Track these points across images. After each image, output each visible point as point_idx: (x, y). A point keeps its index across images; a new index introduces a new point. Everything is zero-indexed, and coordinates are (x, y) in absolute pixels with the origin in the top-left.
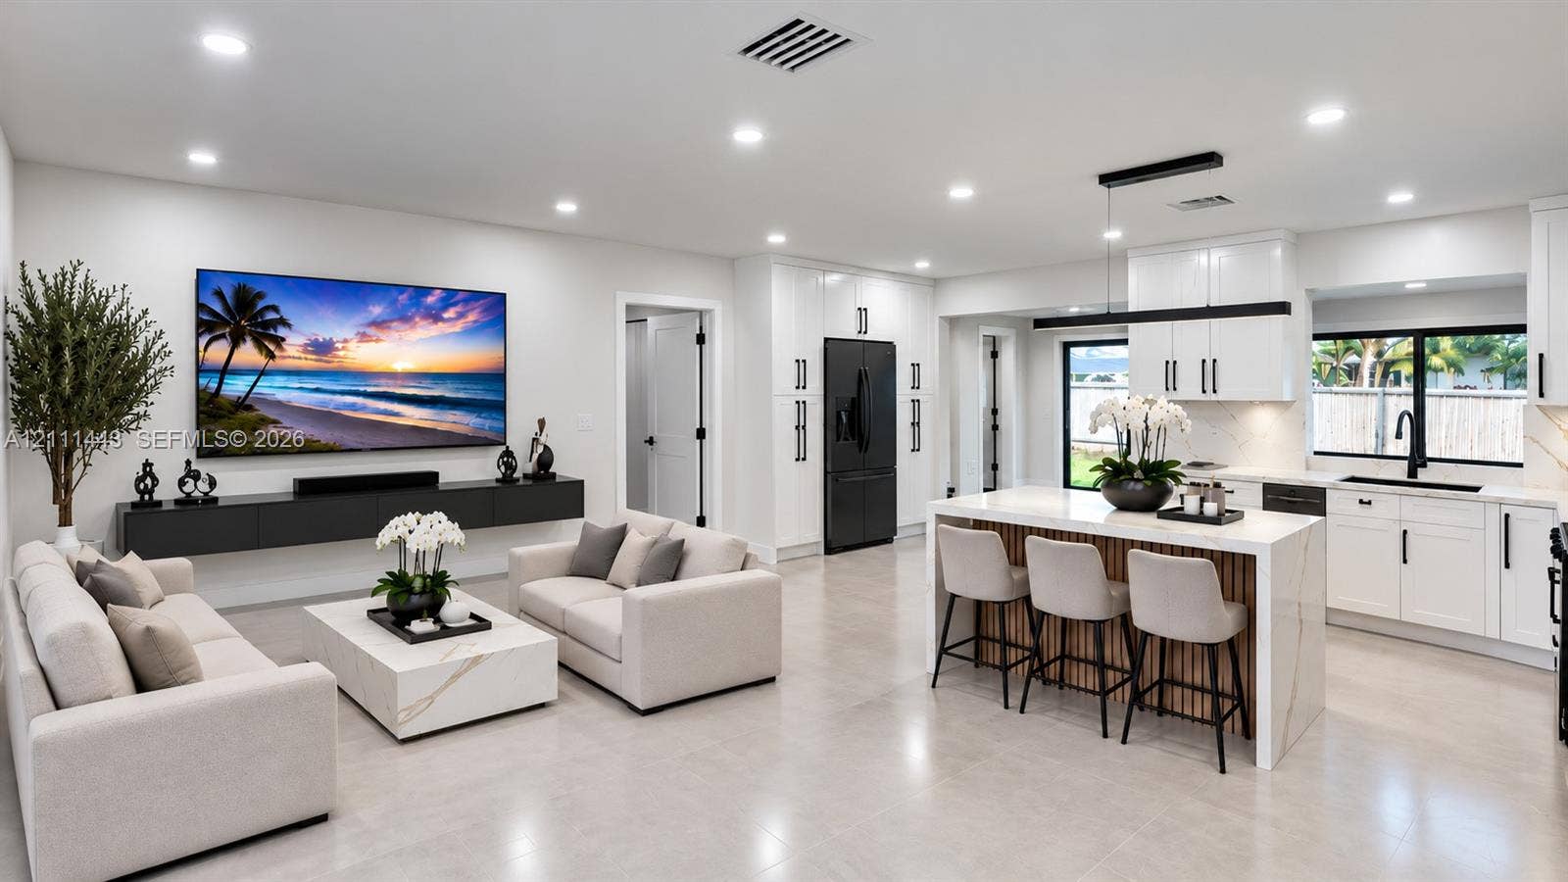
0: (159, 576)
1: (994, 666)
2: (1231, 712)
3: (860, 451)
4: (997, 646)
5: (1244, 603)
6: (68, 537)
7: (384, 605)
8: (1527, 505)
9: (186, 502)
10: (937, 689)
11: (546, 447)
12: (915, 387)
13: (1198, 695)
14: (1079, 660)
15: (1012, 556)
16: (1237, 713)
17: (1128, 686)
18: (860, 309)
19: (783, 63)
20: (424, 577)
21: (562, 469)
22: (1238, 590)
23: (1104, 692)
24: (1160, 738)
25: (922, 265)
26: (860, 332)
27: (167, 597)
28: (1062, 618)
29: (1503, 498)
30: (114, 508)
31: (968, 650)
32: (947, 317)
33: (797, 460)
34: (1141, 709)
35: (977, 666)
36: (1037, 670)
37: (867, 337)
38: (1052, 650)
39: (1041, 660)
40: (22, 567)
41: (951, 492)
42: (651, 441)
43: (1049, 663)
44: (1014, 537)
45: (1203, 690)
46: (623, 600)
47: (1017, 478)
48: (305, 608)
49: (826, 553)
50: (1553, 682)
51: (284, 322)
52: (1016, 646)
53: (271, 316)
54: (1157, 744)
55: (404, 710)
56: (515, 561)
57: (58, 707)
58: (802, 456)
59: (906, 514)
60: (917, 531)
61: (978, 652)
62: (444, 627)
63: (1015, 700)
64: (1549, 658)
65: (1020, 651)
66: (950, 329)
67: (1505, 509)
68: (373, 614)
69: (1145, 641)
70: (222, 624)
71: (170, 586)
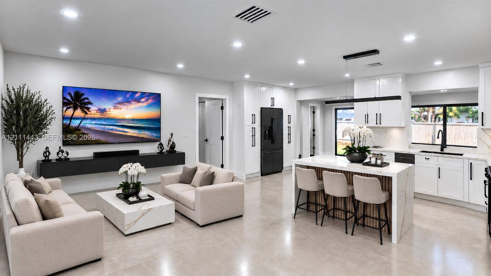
0: (51, 184)
1: (313, 212)
2: (384, 225)
3: (272, 143)
4: (314, 205)
5: (388, 192)
6: (22, 171)
7: (121, 192)
8: (477, 159)
9: (59, 160)
10: (295, 219)
11: (173, 142)
12: (289, 123)
13: (375, 220)
14: (339, 209)
15: (318, 176)
16: (386, 226)
17: (353, 218)
18: (272, 98)
19: (249, 20)
20: (134, 183)
21: (178, 149)
22: (387, 187)
23: (346, 220)
24: (363, 234)
25: (291, 84)
26: (272, 105)
27: (53, 191)
28: (334, 196)
29: (470, 158)
30: (36, 162)
31: (305, 206)
32: (299, 101)
33: (252, 146)
34: (358, 225)
35: (307, 211)
36: (326, 212)
37: (274, 107)
38: (331, 206)
39: (327, 209)
40: (7, 182)
41: (300, 157)
42: (206, 140)
43: (330, 210)
44: (319, 171)
45: (376, 219)
46: (195, 191)
47: (321, 151)
48: (97, 193)
49: (261, 176)
50: (486, 216)
51: (90, 103)
52: (320, 205)
53: (86, 101)
54: (362, 235)
55: (127, 225)
56: (163, 178)
57: (19, 225)
58: (254, 145)
59: (286, 164)
60: (289, 168)
61: (308, 207)
62: (140, 199)
63: (319, 222)
64: (485, 208)
65: (321, 206)
66: (300, 105)
67: (470, 161)
68: (118, 195)
69: (359, 203)
70: (70, 199)
71: (54, 187)
